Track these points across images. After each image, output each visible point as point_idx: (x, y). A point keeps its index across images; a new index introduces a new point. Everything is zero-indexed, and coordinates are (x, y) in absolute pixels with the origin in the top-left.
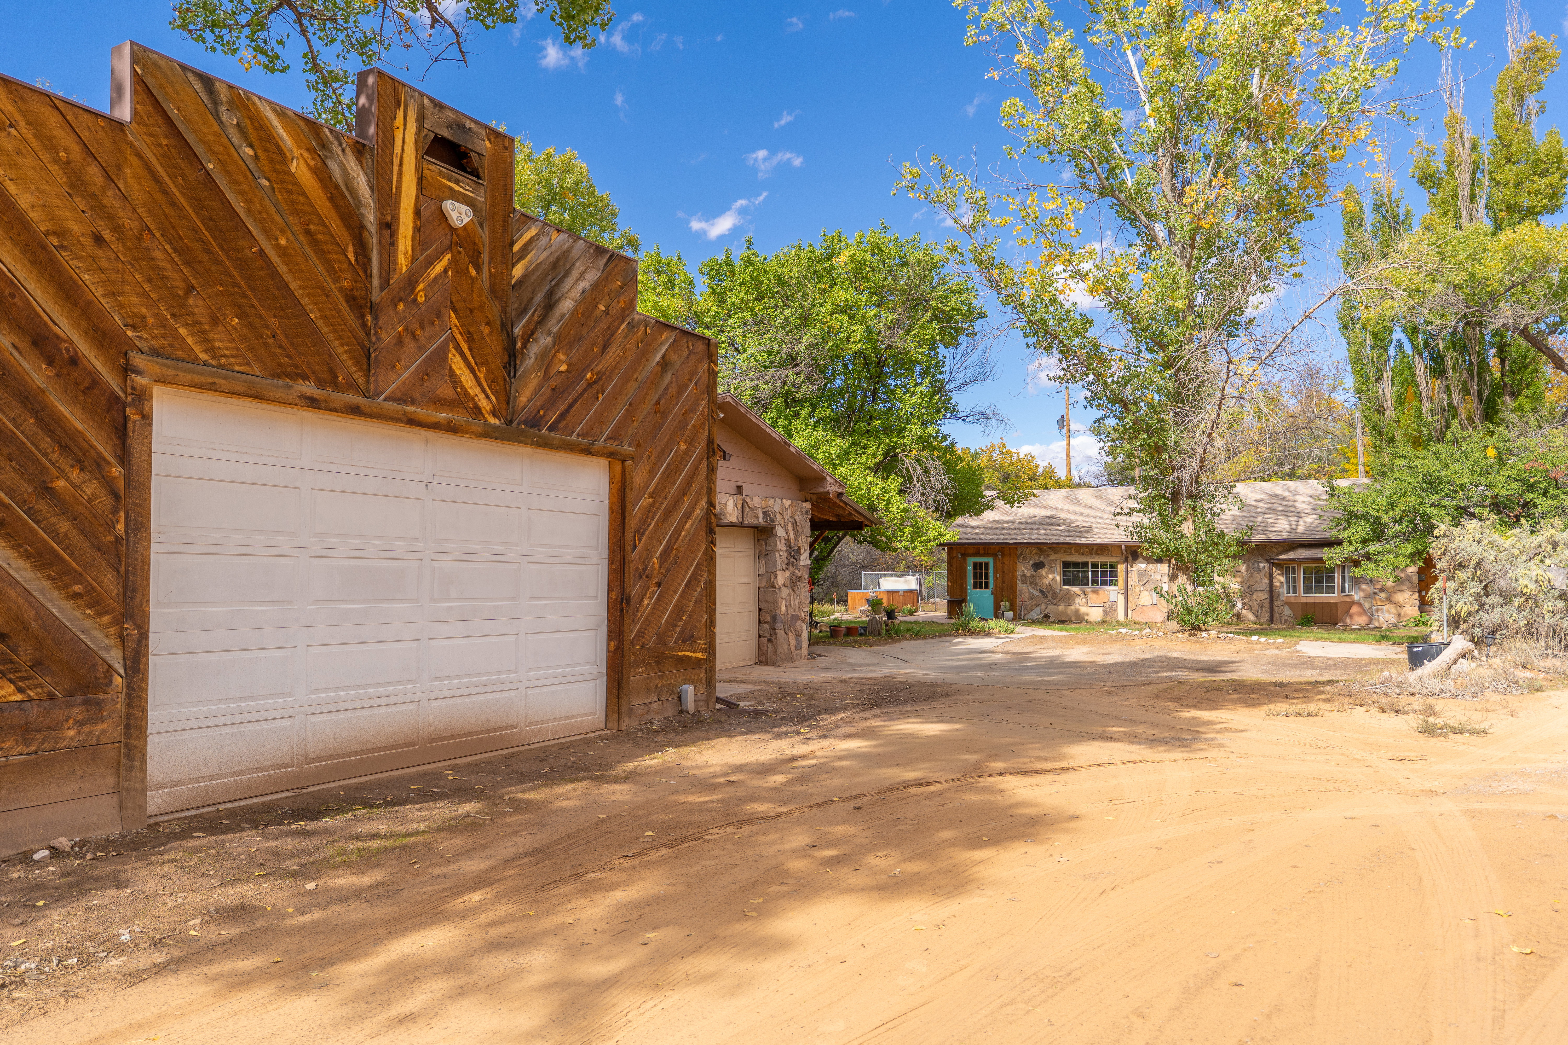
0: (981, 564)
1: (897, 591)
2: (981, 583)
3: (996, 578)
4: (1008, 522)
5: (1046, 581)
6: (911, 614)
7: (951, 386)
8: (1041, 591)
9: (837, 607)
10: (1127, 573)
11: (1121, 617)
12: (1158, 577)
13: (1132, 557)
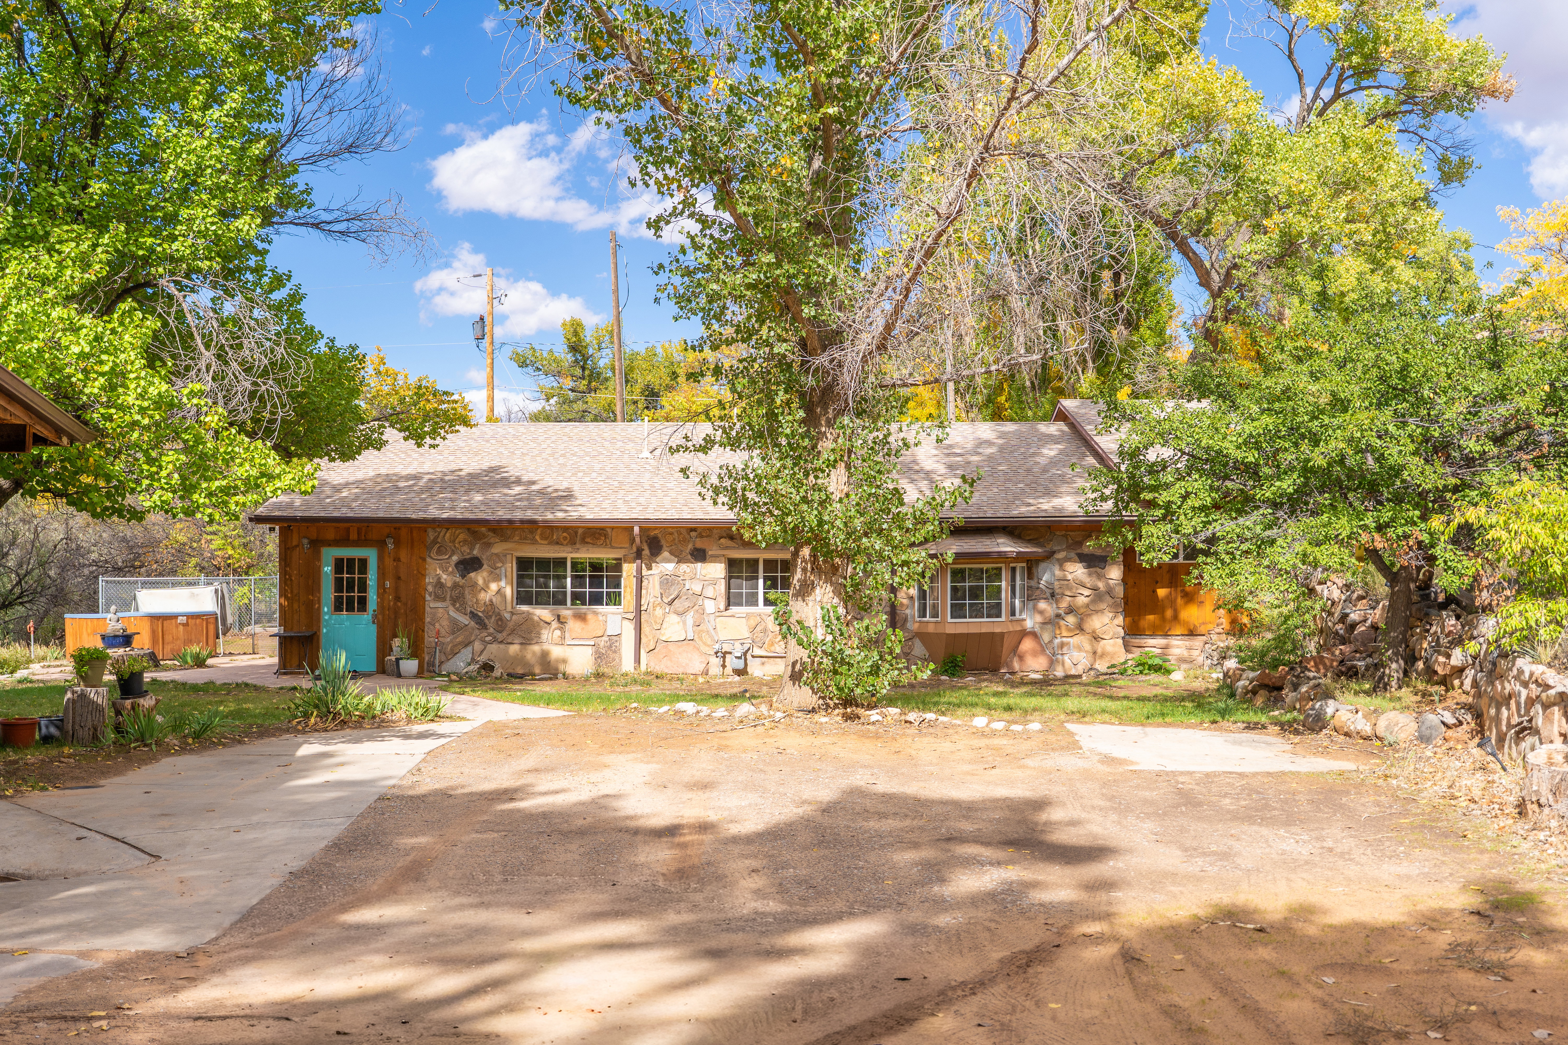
0: (351, 561)
1: (173, 617)
2: (350, 600)
3: (382, 590)
4: (408, 478)
5: (484, 597)
6: (200, 663)
7: (295, 151)
8: (473, 615)
9: (38, 650)
10: (640, 579)
11: (627, 664)
12: (697, 588)
13: (650, 548)
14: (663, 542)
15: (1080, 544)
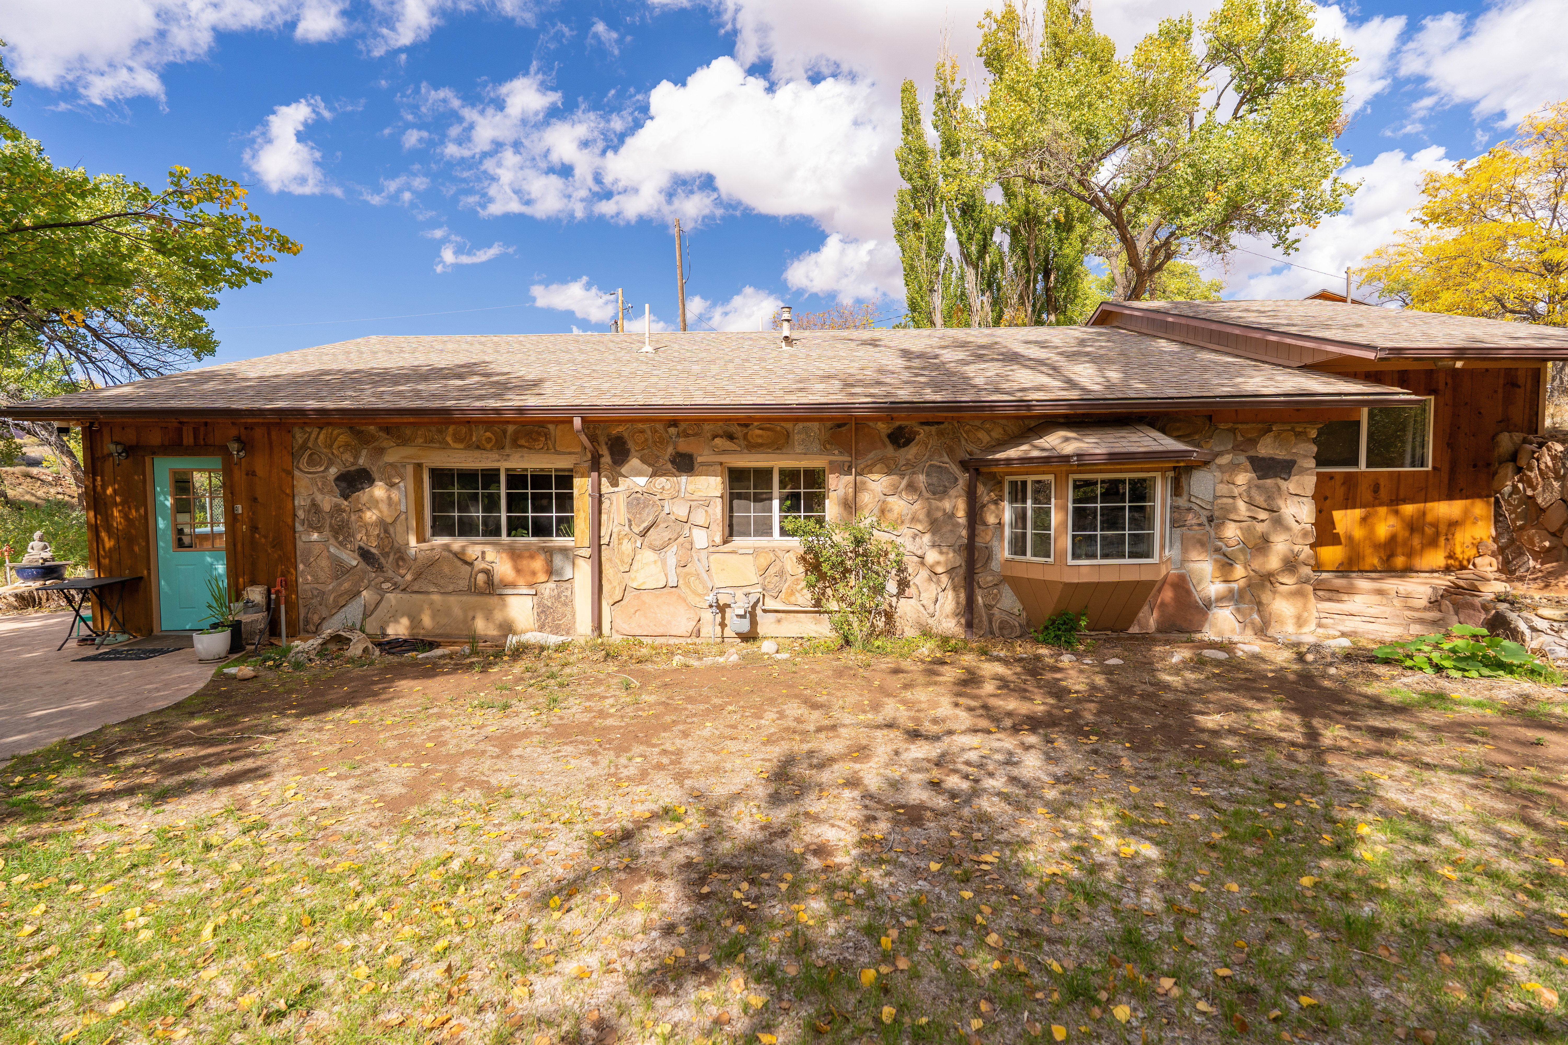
3: (231, 517)
5: (377, 523)
8: (363, 552)
10: (598, 500)
11: (583, 625)
12: (681, 511)
13: (612, 454)
14: (630, 444)
15: (1253, 442)
